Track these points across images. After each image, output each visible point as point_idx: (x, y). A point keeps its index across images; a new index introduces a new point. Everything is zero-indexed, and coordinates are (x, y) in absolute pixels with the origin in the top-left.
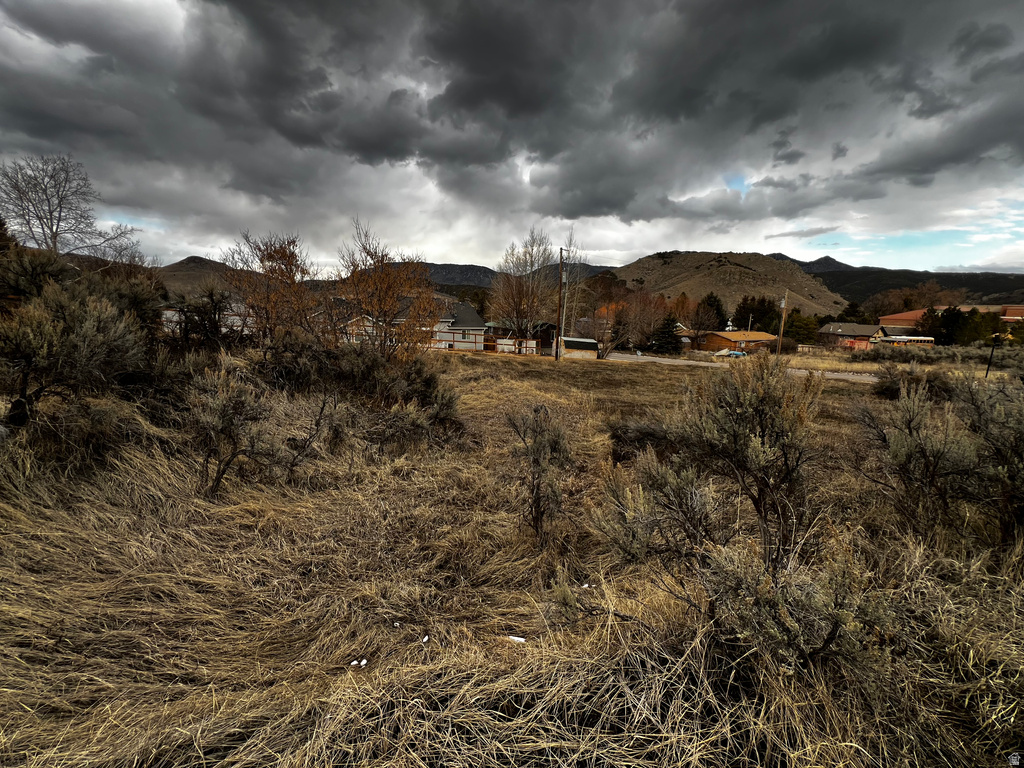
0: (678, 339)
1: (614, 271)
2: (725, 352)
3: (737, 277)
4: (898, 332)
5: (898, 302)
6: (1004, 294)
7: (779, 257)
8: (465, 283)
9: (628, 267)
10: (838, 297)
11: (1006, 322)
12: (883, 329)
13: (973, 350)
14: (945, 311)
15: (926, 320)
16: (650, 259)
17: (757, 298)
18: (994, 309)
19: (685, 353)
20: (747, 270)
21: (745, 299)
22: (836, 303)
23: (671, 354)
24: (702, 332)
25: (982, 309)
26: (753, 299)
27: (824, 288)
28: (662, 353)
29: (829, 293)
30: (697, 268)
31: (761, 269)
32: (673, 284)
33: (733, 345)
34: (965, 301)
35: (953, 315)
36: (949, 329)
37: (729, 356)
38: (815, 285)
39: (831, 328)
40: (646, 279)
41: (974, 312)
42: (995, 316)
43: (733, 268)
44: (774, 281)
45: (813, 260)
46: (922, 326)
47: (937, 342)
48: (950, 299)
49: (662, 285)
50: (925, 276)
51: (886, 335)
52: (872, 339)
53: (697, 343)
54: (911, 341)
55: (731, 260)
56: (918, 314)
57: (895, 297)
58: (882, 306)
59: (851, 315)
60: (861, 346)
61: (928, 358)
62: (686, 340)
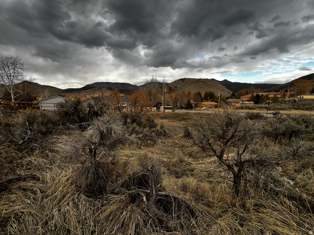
0: (191, 104)
1: (168, 84)
2: (204, 108)
3: (203, 85)
4: (245, 100)
5: (245, 93)
6: (269, 89)
7: (213, 80)
8: (122, 88)
9: (172, 83)
10: (229, 91)
11: (269, 98)
12: (242, 100)
13: (263, 105)
14: (256, 95)
15: (252, 97)
16: (178, 81)
17: (209, 92)
18: (267, 93)
19: (194, 109)
20: (205, 84)
21: (206, 92)
22: (229, 92)
23: (190, 109)
24: (197, 103)
25: (264, 94)
26: (208, 92)
27: (226, 88)
28: (187, 109)
29: (227, 89)
30: (192, 83)
31: (209, 83)
32: (185, 88)
33: (206, 106)
34: (260, 91)
35: (258, 96)
36: (257, 100)
37: (205, 109)
38: (224, 88)
39: (229, 100)
40: (178, 86)
41: (262, 95)
42: (267, 96)
43: (201, 83)
44: (213, 86)
45: (222, 80)
46: (251, 99)
47: (255, 103)
48: (257, 91)
49: (182, 88)
50: (250, 85)
51: (243, 102)
52: (239, 103)
53: (196, 106)
54: (248, 103)
55: (201, 81)
56: (250, 95)
57: (244, 91)
58: (241, 93)
59: (233, 96)
60: (237, 105)
61: (254, 108)
62: (193, 105)
